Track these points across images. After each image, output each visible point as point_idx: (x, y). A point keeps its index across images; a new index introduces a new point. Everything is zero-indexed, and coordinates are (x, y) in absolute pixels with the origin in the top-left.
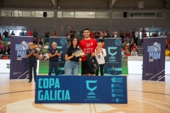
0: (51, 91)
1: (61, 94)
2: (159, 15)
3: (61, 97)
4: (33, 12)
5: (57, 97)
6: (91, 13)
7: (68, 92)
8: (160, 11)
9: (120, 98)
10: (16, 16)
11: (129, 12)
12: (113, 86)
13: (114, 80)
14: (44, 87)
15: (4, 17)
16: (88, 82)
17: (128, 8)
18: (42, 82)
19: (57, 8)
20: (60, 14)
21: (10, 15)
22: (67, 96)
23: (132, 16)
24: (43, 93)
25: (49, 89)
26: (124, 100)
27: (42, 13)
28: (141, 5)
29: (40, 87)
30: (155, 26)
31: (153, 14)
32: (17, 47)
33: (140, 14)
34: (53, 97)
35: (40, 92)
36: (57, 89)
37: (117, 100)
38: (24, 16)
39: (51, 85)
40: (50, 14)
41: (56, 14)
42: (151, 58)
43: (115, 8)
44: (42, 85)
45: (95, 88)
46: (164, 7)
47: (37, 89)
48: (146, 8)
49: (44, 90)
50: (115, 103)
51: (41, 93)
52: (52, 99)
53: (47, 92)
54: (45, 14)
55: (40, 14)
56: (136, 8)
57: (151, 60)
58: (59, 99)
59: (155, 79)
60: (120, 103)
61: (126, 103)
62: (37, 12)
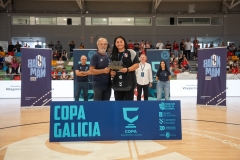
0: (73, 124)
1: (87, 127)
2: (214, 22)
4: (54, 19)
5: (82, 132)
6: (129, 19)
8: (215, 16)
9: (171, 132)
10: (32, 23)
11: (178, 17)
12: (161, 114)
13: (162, 106)
14: (63, 118)
15: (16, 26)
17: (176, 13)
18: (59, 111)
19: (84, 13)
20: (88, 21)
21: (24, 23)
22: (96, 130)
23: (180, 22)
24: (62, 127)
25: (69, 122)
26: (176, 134)
27: (65, 19)
28: (192, 9)
29: (56, 118)
30: (210, 36)
31: (206, 21)
32: (30, 63)
33: (191, 20)
34: (76, 132)
35: (56, 125)
36: (82, 121)
37: (168, 135)
38: (43, 23)
39: (72, 115)
40: (76, 21)
41: (83, 21)
42: (208, 75)
43: (159, 12)
44: (59, 115)
45: (136, 118)
46: (220, 11)
47: (52, 121)
48: (198, 12)
49: (62, 122)
50: (165, 138)
51: (59, 128)
52: (74, 135)
53: (66, 125)
54: (69, 21)
55: (62, 21)
56: (186, 12)
57: (207, 78)
58: (84, 135)
59: (214, 103)
60: (171, 138)
61: (180, 138)
62: (59, 19)
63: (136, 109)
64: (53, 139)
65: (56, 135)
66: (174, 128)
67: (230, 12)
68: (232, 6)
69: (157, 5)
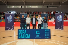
0: (23, 35)
2: (58, 7)
3: (27, 37)
4: (18, 6)
6: (37, 6)
7: (29, 35)
12: (45, 32)
14: (21, 33)
16: (36, 31)
17: (49, 5)
18: (20, 31)
19: (25, 5)
21: (11, 7)
24: (21, 35)
25: (22, 34)
31: (56, 7)
33: (52, 7)
34: (24, 37)
36: (25, 34)
37: (47, 37)
39: (23, 32)
40: (23, 7)
41: (25, 7)
43: (44, 4)
44: (20, 32)
45: (39, 33)
48: (54, 5)
51: (20, 36)
53: (22, 35)
54: (22, 7)
55: (20, 7)
56: (51, 4)
58: (26, 37)
60: (48, 38)
63: (39, 31)
64: (18, 38)
65: (19, 38)
66: (49, 36)
67: (62, 4)
68: (63, 3)
69: (44, 2)
